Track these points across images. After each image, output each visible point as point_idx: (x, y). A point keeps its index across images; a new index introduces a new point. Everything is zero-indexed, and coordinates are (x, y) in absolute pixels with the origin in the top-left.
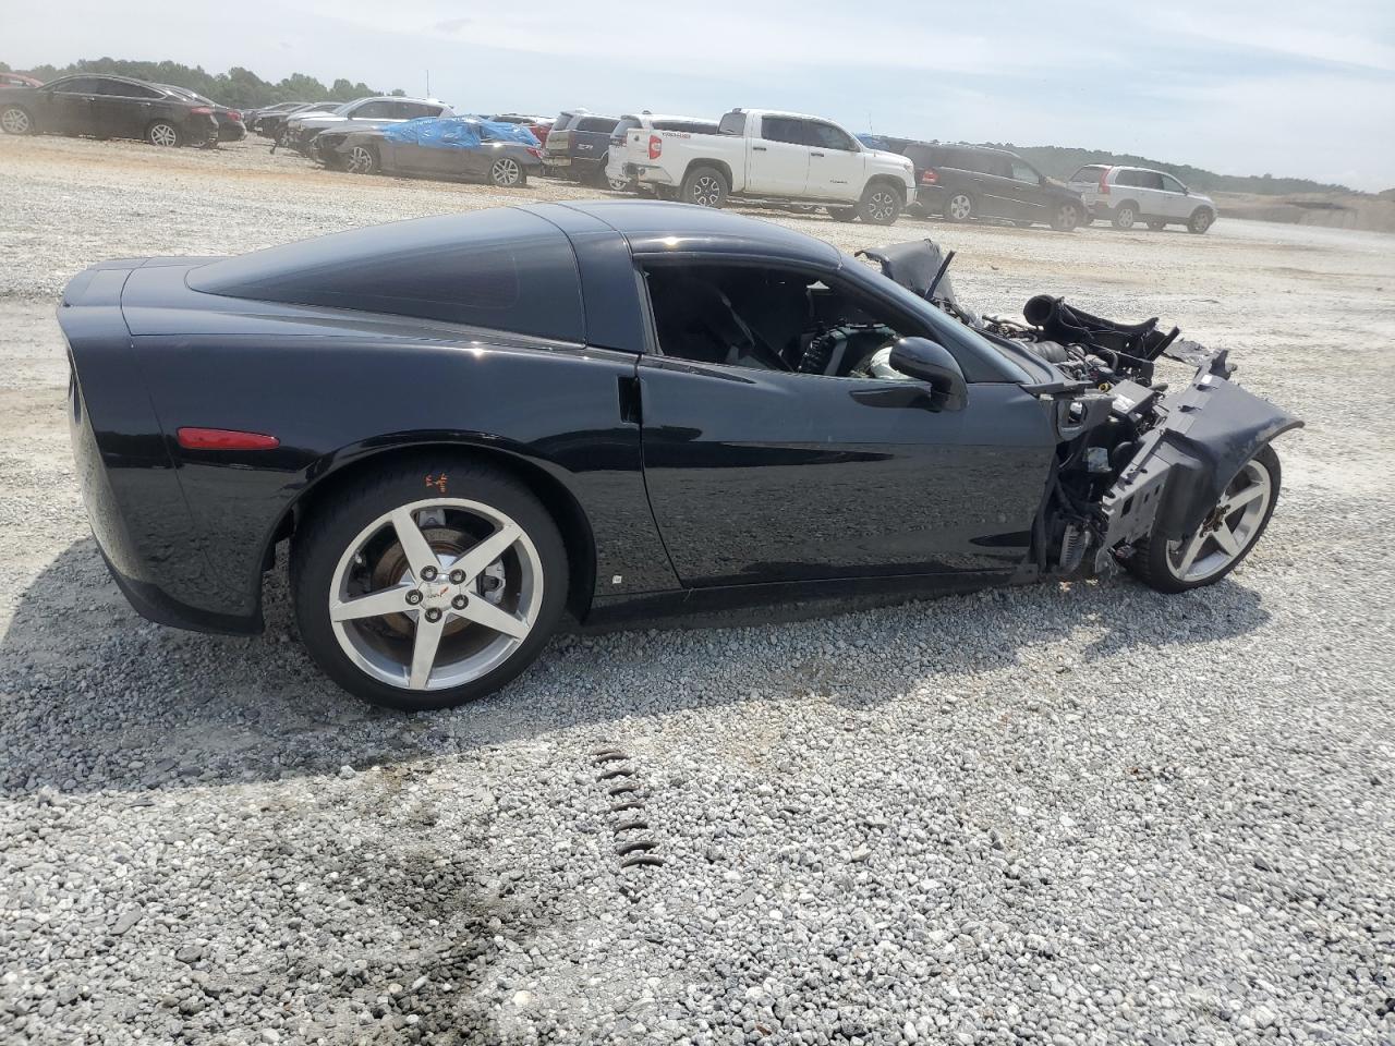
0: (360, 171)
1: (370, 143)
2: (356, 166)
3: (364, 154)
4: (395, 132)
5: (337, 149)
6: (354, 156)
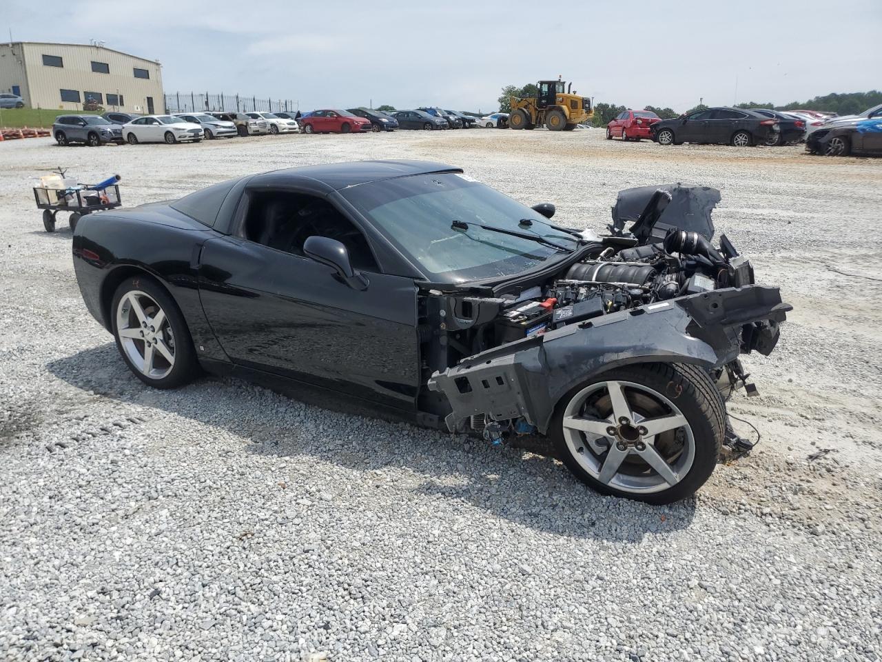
0: (835, 154)
1: (846, 134)
2: (832, 151)
3: (839, 142)
4: (867, 125)
5: (819, 141)
6: (832, 144)
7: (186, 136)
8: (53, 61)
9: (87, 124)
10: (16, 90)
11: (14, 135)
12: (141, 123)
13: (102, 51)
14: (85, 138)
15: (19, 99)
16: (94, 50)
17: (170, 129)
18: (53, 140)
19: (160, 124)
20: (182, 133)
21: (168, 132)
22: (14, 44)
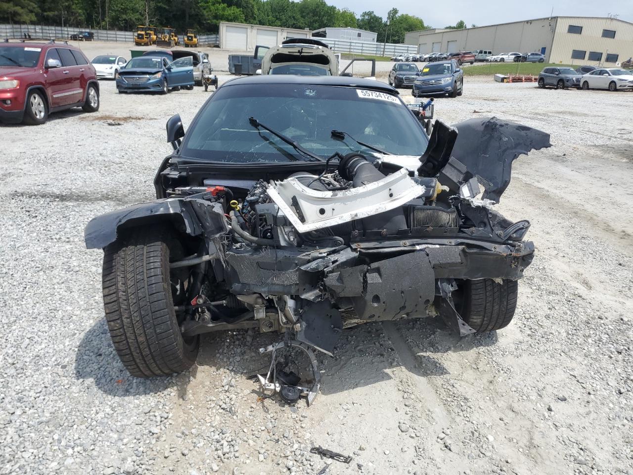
7: (625, 86)
8: (575, 30)
9: (560, 73)
10: (543, 50)
11: (519, 79)
12: (596, 74)
13: (614, 22)
14: (556, 83)
15: (543, 56)
16: (609, 21)
17: (615, 80)
18: (536, 84)
19: (609, 75)
20: (623, 83)
21: (613, 82)
22: (552, 18)
